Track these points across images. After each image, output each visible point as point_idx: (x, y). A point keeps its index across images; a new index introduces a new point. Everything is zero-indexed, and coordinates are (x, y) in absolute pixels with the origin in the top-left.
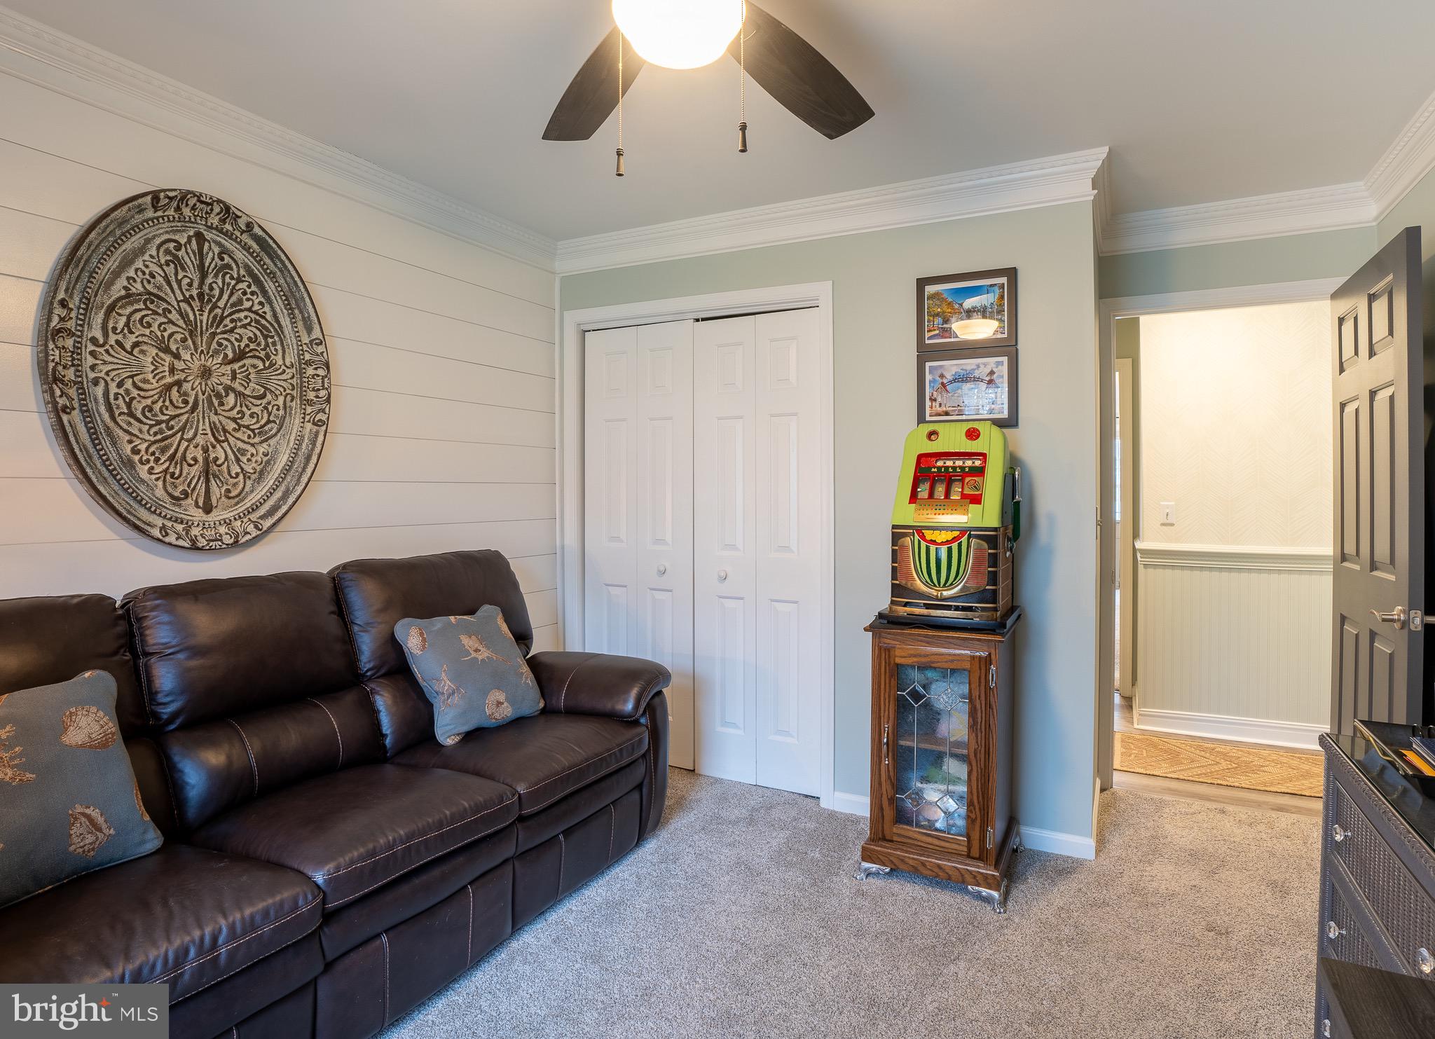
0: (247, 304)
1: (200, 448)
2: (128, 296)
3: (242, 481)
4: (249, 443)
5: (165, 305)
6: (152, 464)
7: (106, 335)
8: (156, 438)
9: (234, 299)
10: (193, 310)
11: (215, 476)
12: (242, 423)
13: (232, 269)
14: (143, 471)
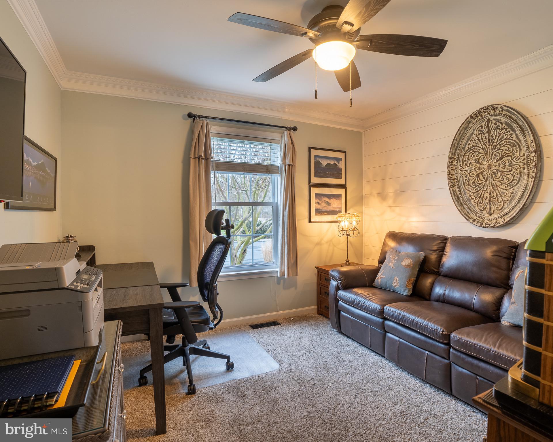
0: (505, 137)
1: (488, 193)
2: (468, 149)
3: (503, 204)
4: (505, 189)
5: (478, 148)
6: (474, 200)
7: (463, 163)
8: (476, 191)
9: (500, 137)
10: (486, 146)
11: (493, 202)
12: (503, 182)
13: (500, 126)
14: (472, 201)
